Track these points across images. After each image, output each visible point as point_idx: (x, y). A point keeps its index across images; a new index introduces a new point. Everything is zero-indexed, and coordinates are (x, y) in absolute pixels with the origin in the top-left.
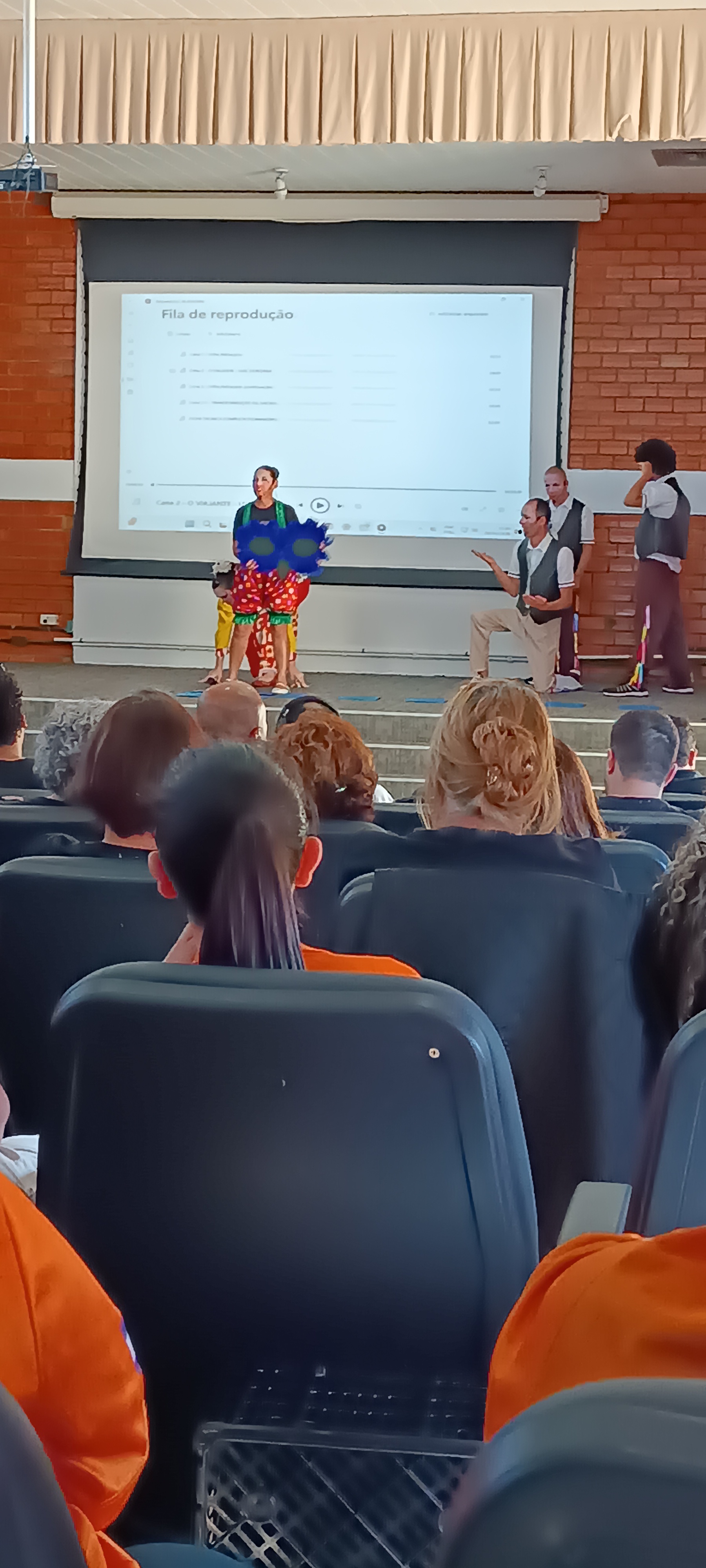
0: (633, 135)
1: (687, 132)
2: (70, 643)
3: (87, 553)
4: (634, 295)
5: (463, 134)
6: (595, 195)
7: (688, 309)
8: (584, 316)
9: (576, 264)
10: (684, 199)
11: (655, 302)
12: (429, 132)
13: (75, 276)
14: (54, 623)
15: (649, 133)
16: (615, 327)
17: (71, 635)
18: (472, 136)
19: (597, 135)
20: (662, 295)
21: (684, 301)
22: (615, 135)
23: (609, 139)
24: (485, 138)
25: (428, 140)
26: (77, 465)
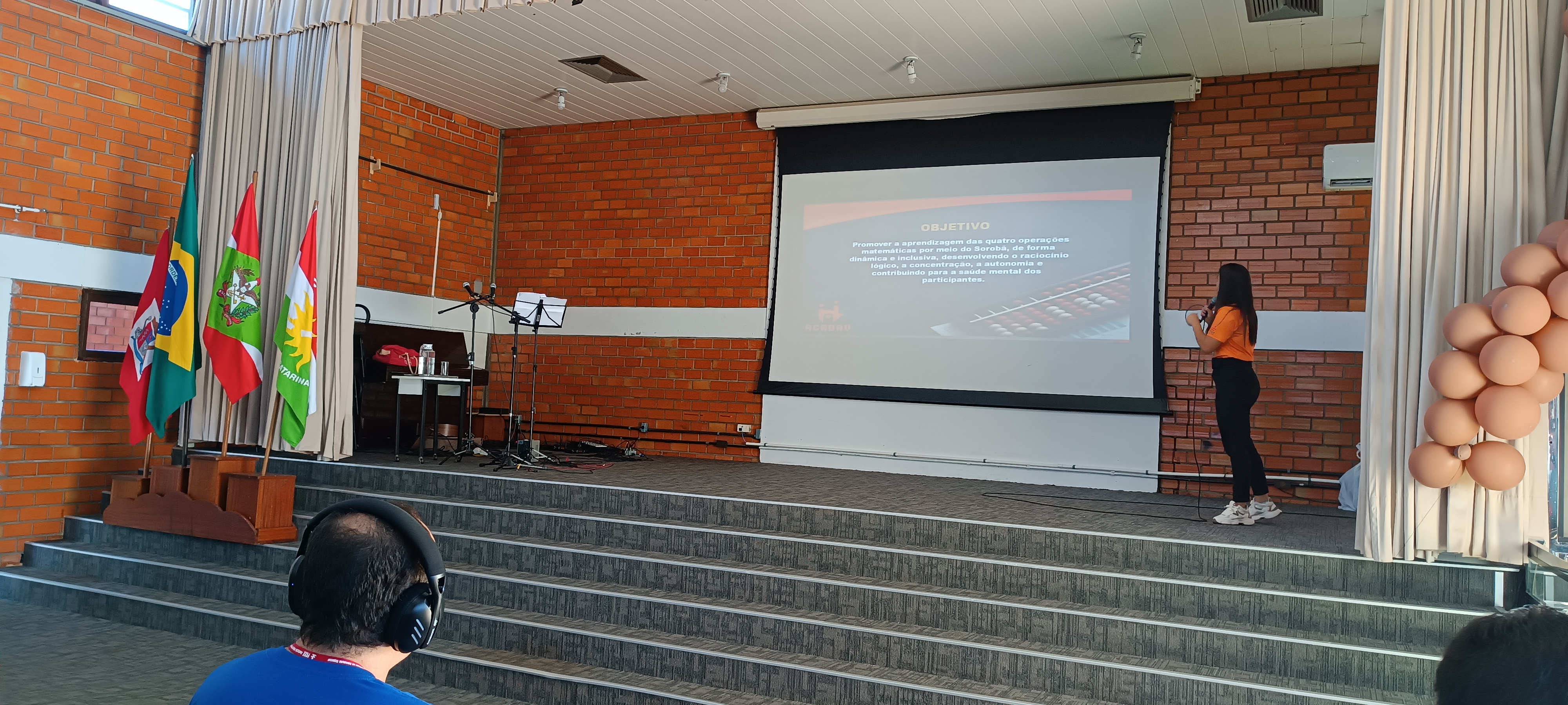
2: (758, 447)
3: (775, 376)
4: (1225, 160)
6: (1189, 78)
7: (1277, 170)
9: (1172, 139)
11: (1246, 165)
13: (773, 171)
14: (747, 431)
16: (1208, 188)
17: (759, 441)
20: (1253, 159)
21: (1274, 164)
26: (769, 312)
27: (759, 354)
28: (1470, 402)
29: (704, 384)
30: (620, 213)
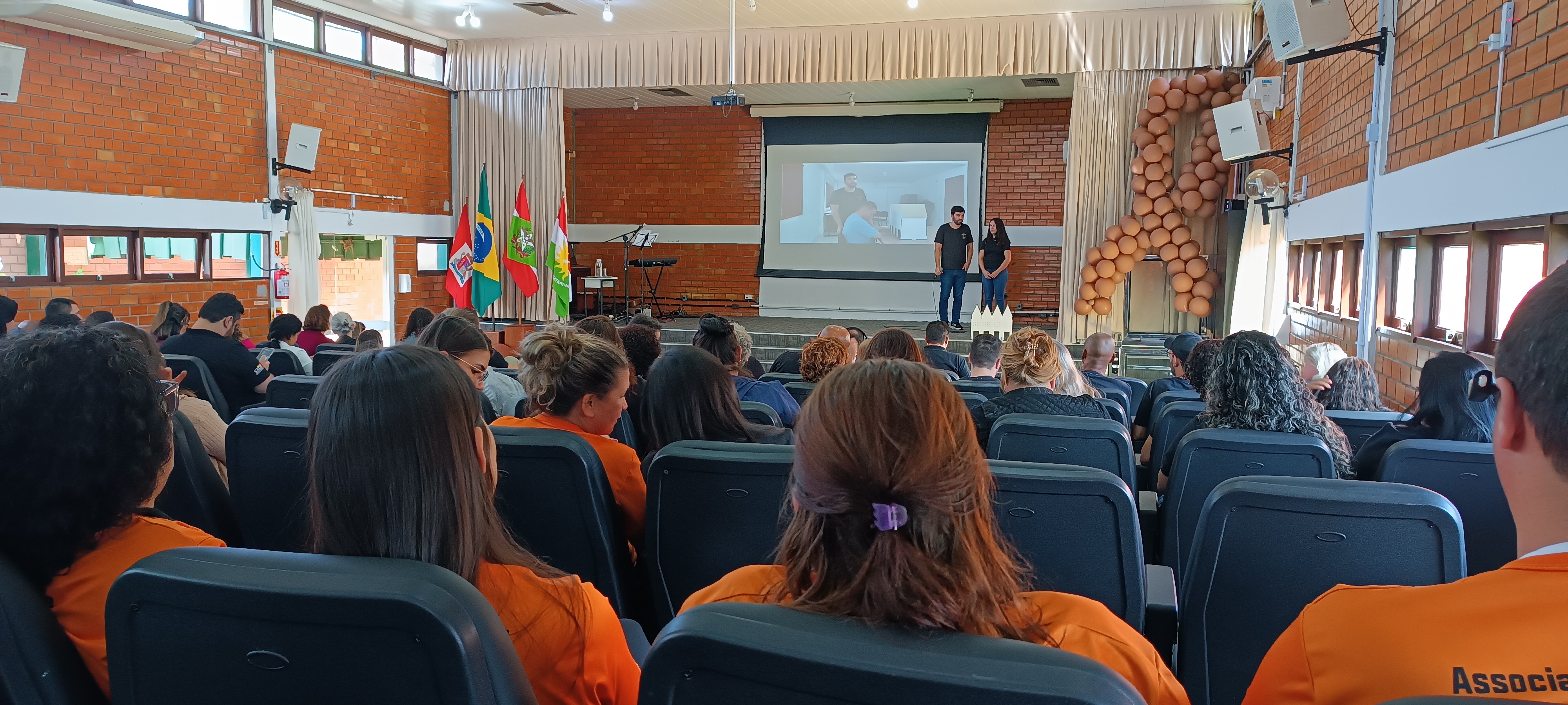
0: (1010, 73)
1: (1036, 71)
2: (758, 308)
3: (766, 266)
4: (1016, 146)
5: (932, 74)
6: (997, 101)
7: (1041, 152)
8: (992, 156)
9: (989, 132)
10: (1039, 101)
11: (1026, 149)
12: (916, 74)
13: (761, 143)
14: (751, 298)
15: (1018, 71)
16: (1006, 161)
17: (758, 304)
18: (935, 75)
19: (994, 73)
20: (1029, 145)
21: (1040, 148)
22: (1002, 73)
23: (999, 75)
24: (942, 76)
25: (916, 78)
26: (762, 228)
27: (757, 254)
28: (1093, 283)
29: (722, 271)
30: (660, 166)
